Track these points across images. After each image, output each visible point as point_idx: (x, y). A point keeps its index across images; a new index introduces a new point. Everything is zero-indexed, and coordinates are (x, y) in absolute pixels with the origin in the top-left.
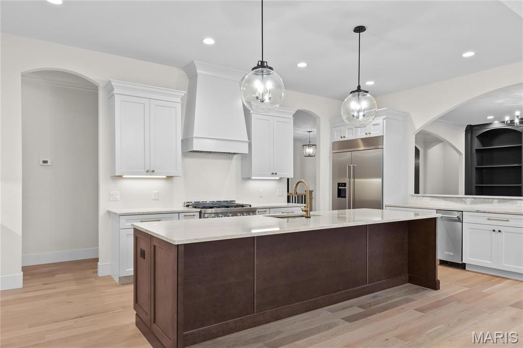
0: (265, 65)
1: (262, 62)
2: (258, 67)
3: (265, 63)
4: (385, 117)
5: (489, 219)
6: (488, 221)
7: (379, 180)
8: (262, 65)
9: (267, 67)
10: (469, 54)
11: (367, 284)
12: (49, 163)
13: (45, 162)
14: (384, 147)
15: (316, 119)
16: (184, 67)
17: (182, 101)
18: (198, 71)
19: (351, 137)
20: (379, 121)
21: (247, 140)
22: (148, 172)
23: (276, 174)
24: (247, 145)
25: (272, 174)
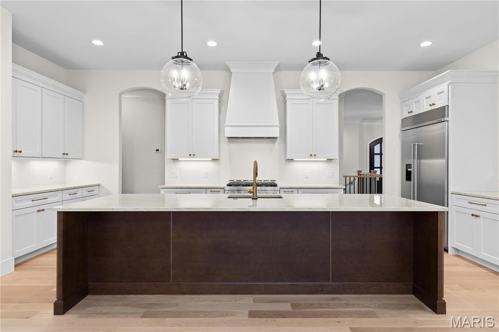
0: (185, 55)
1: (182, 53)
2: (178, 57)
3: (185, 53)
4: (450, 81)
7: (443, 161)
8: (182, 55)
9: (186, 57)
11: (329, 281)
13: (157, 150)
14: (450, 119)
15: (382, 96)
16: (227, 69)
17: (219, 97)
18: (232, 71)
19: (417, 111)
20: (443, 87)
21: (278, 125)
22: (190, 155)
23: (315, 155)
24: (278, 129)
25: (311, 155)
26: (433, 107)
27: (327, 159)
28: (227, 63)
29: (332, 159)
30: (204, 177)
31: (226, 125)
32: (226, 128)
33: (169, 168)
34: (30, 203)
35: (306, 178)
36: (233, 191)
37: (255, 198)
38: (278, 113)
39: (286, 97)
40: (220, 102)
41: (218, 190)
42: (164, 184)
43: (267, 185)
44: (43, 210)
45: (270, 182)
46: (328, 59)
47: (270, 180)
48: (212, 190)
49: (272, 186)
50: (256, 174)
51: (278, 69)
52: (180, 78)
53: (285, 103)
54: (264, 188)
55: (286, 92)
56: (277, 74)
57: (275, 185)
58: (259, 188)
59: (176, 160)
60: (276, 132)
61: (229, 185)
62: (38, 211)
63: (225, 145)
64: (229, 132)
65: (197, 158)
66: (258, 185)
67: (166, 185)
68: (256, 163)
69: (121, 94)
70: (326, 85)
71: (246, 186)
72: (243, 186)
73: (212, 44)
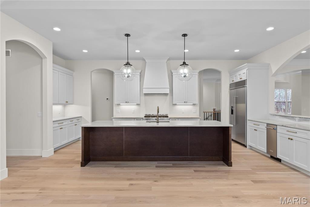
1: (128, 62)
2: (126, 64)
4: (247, 68)
5: (288, 131)
6: (287, 132)
7: (245, 105)
10: (270, 29)
11: (188, 156)
12: (109, 99)
13: (107, 99)
14: (247, 86)
15: (220, 72)
16: (144, 60)
17: (140, 74)
18: (146, 61)
19: (236, 81)
20: (245, 71)
21: (169, 87)
22: (126, 102)
23: (187, 102)
24: (169, 89)
25: (185, 102)
26: (241, 80)
27: (193, 104)
28: (144, 57)
29: (195, 104)
30: (133, 113)
31: (144, 87)
32: (144, 89)
33: (115, 108)
34: (57, 125)
35: (183, 113)
36: (147, 120)
37: (158, 122)
38: (169, 81)
39: (172, 74)
40: (140, 76)
41: (140, 119)
42: (113, 117)
43: (163, 117)
44: (62, 128)
45: (165, 115)
46: (188, 65)
47: (165, 114)
48: (137, 119)
49: (166, 117)
50: (158, 112)
51: (169, 59)
52: (127, 73)
53: (172, 76)
54: (162, 118)
55: (172, 71)
56: (168, 62)
57: (167, 117)
58: (159, 118)
59: (119, 105)
60: (168, 91)
61: (145, 117)
62: (60, 129)
63: (143, 97)
64: (145, 91)
65: (129, 103)
66: (159, 117)
67: (114, 117)
68: (158, 107)
69: (91, 72)
70: (187, 75)
71: (153, 117)
72: (152, 117)
73: (138, 51)
